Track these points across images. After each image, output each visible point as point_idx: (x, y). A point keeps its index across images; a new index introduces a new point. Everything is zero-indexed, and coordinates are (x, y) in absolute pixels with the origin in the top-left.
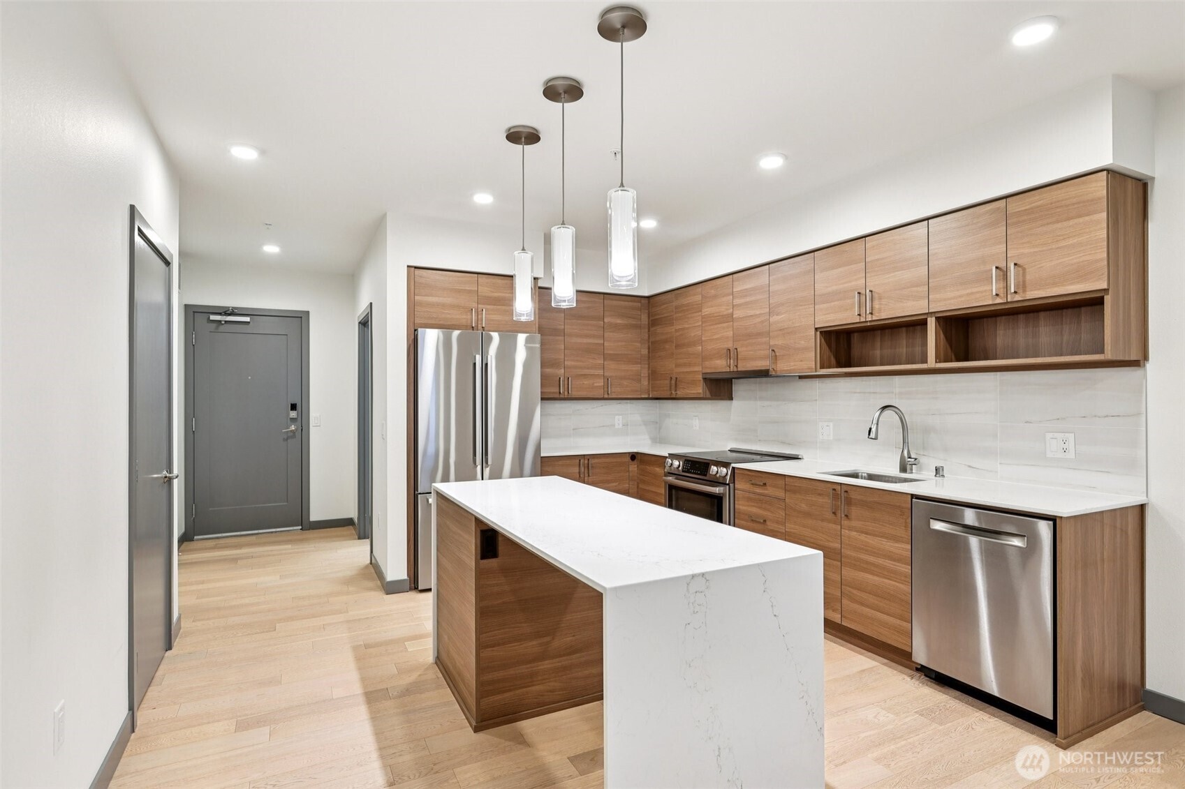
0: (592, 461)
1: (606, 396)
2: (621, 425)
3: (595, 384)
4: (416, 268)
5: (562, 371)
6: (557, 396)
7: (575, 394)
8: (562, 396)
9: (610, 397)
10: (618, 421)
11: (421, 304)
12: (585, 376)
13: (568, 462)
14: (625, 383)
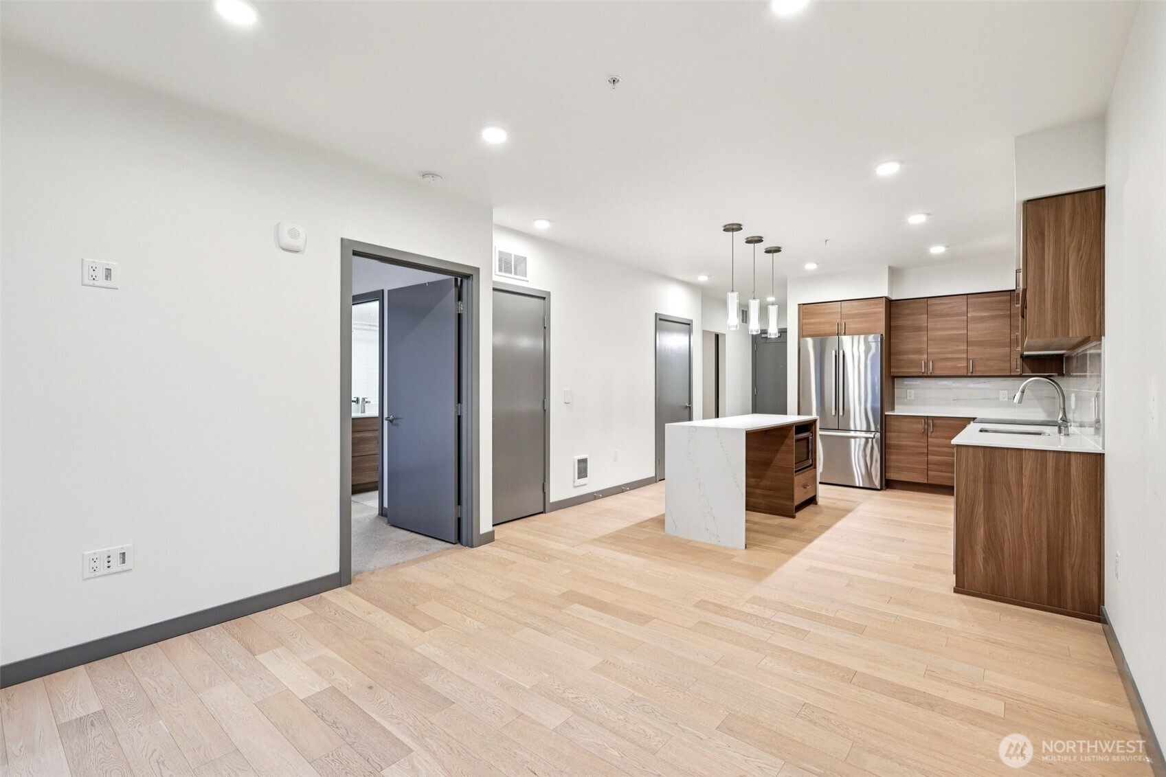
0: (936, 422)
1: (970, 374)
2: (1006, 399)
3: (958, 365)
4: (803, 304)
5: (925, 356)
6: (921, 374)
7: (937, 373)
8: (924, 374)
9: (973, 375)
10: (1003, 395)
11: (806, 324)
12: (947, 359)
13: (913, 420)
14: (991, 363)
